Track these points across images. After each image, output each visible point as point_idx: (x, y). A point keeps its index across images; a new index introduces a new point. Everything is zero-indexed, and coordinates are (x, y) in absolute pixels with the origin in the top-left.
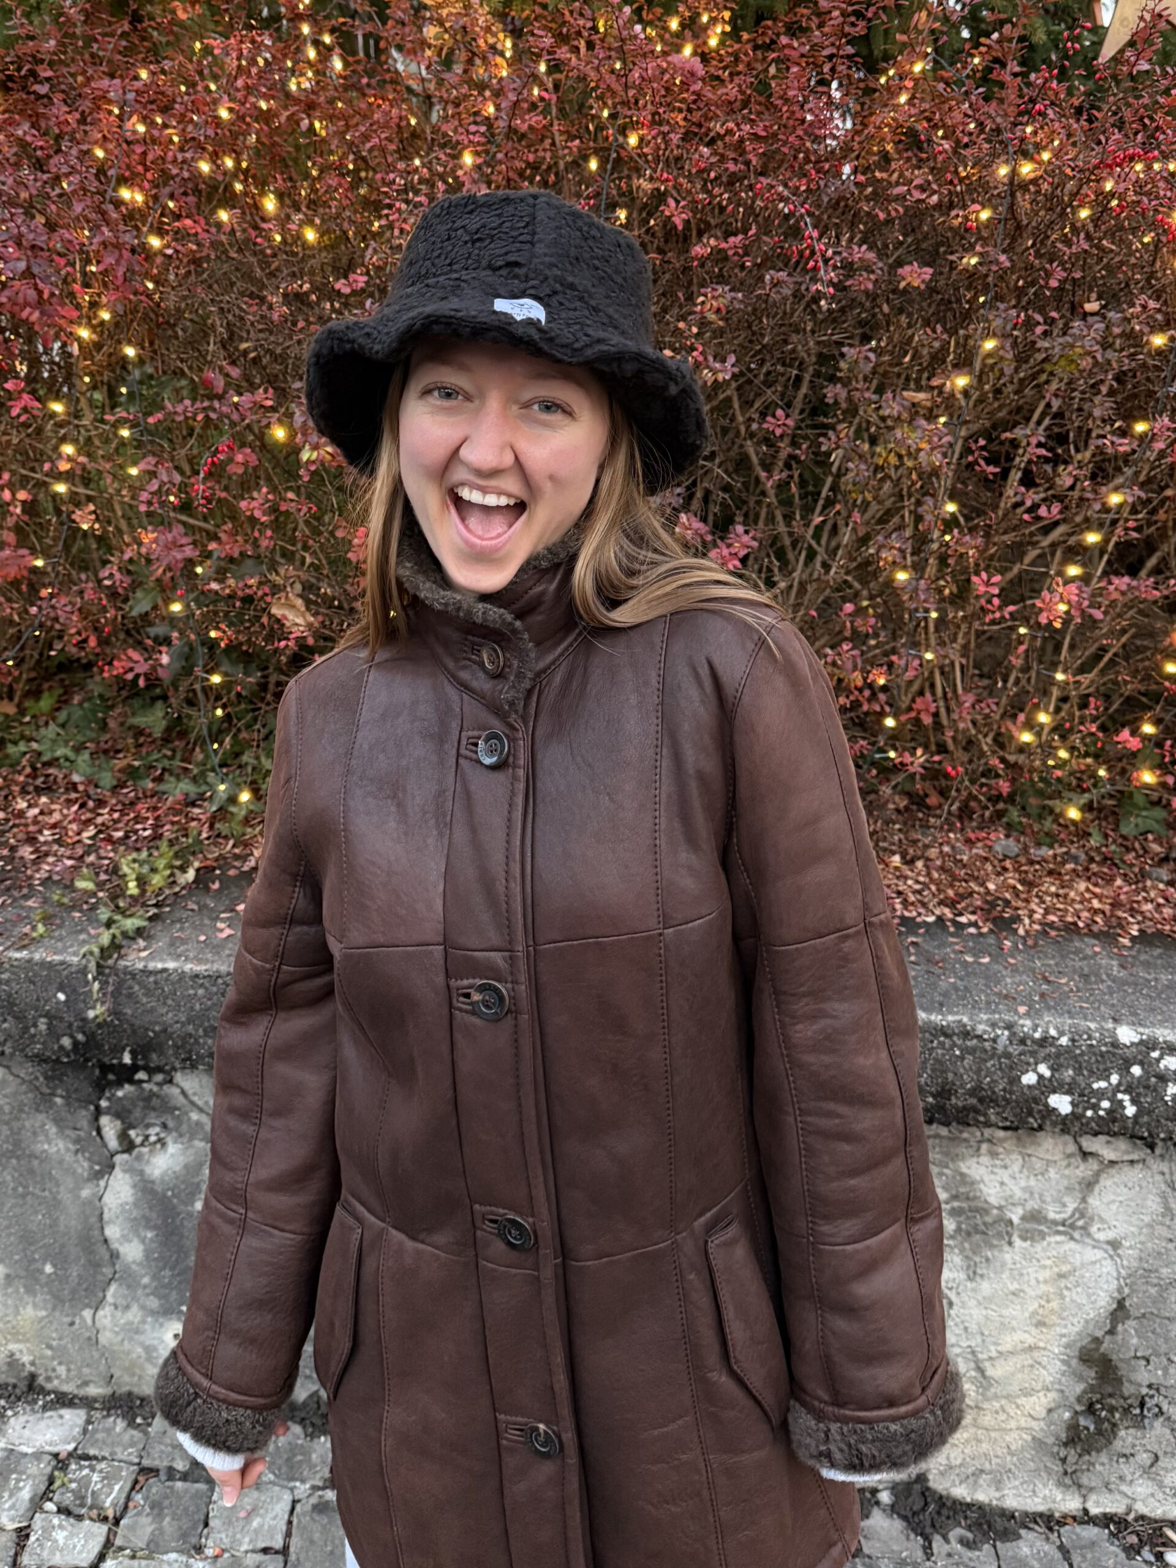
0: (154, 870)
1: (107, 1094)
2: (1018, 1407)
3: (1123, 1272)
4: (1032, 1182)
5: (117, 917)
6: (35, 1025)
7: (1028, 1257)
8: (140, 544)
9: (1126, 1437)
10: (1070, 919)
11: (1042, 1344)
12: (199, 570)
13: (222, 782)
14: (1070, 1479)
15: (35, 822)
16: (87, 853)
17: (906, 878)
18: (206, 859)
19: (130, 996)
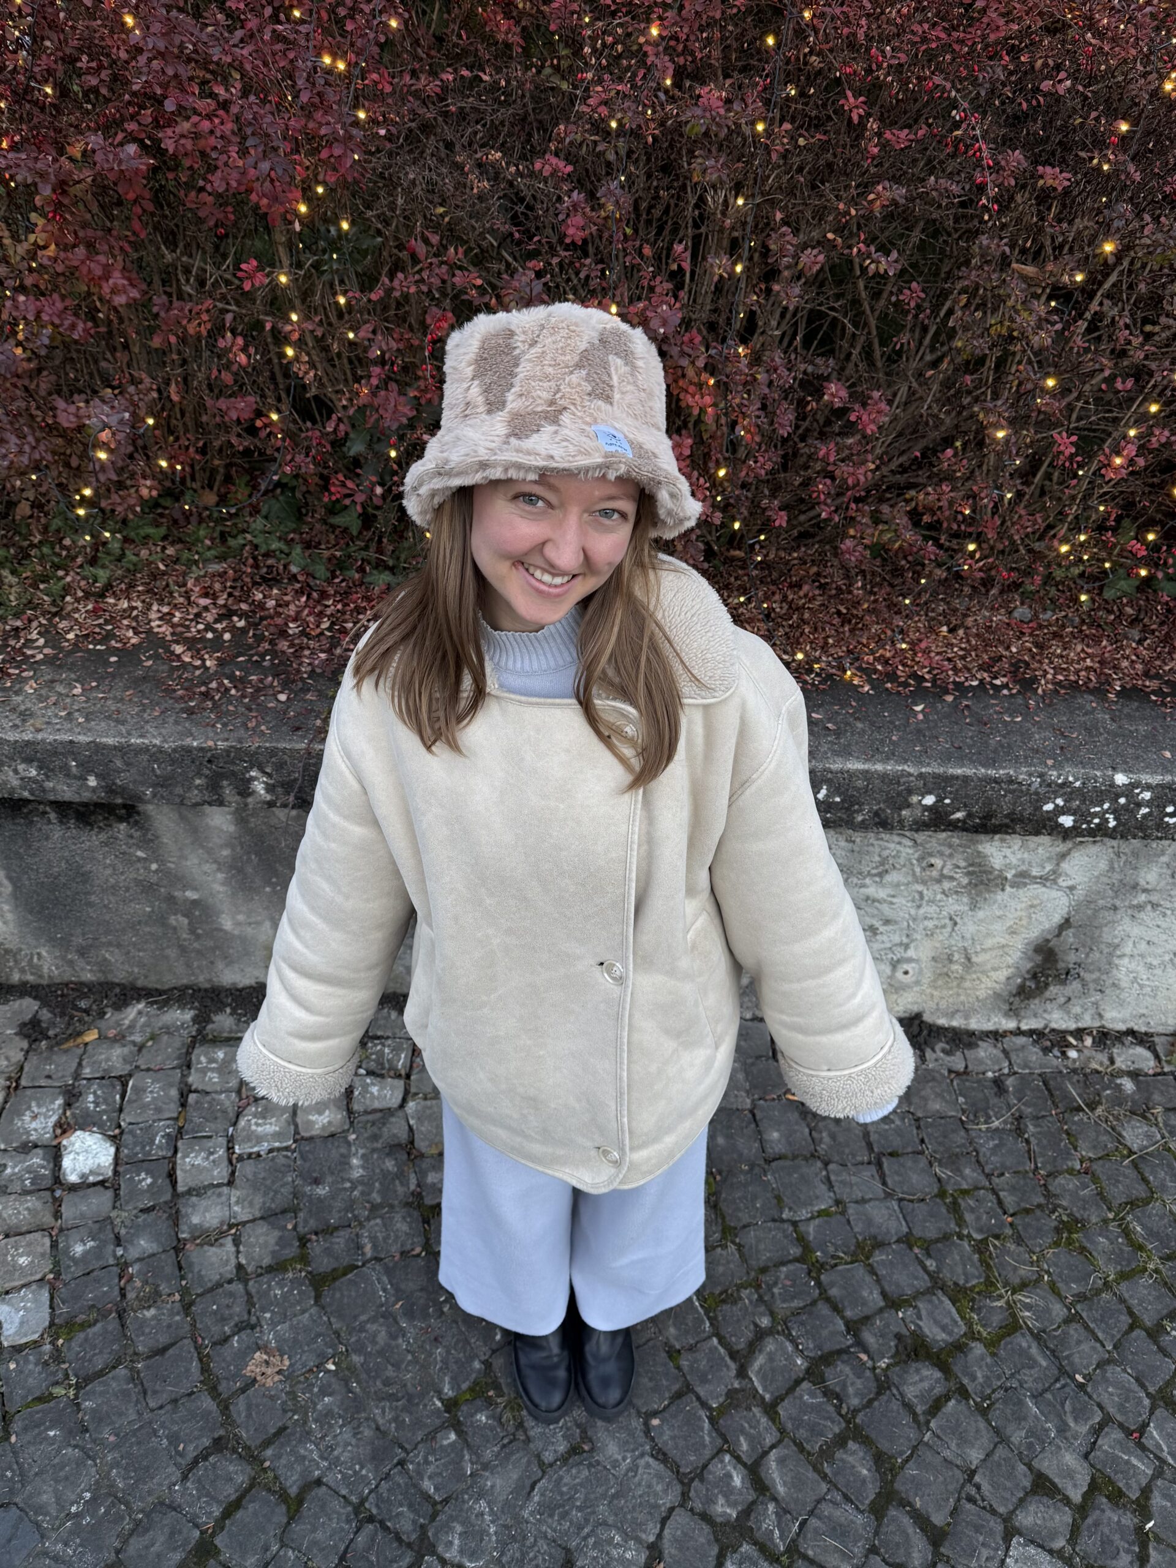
2: (988, 977)
3: (1073, 903)
4: (1026, 855)
7: (1013, 896)
8: (358, 398)
9: (1053, 990)
11: (1011, 944)
14: (1013, 1012)
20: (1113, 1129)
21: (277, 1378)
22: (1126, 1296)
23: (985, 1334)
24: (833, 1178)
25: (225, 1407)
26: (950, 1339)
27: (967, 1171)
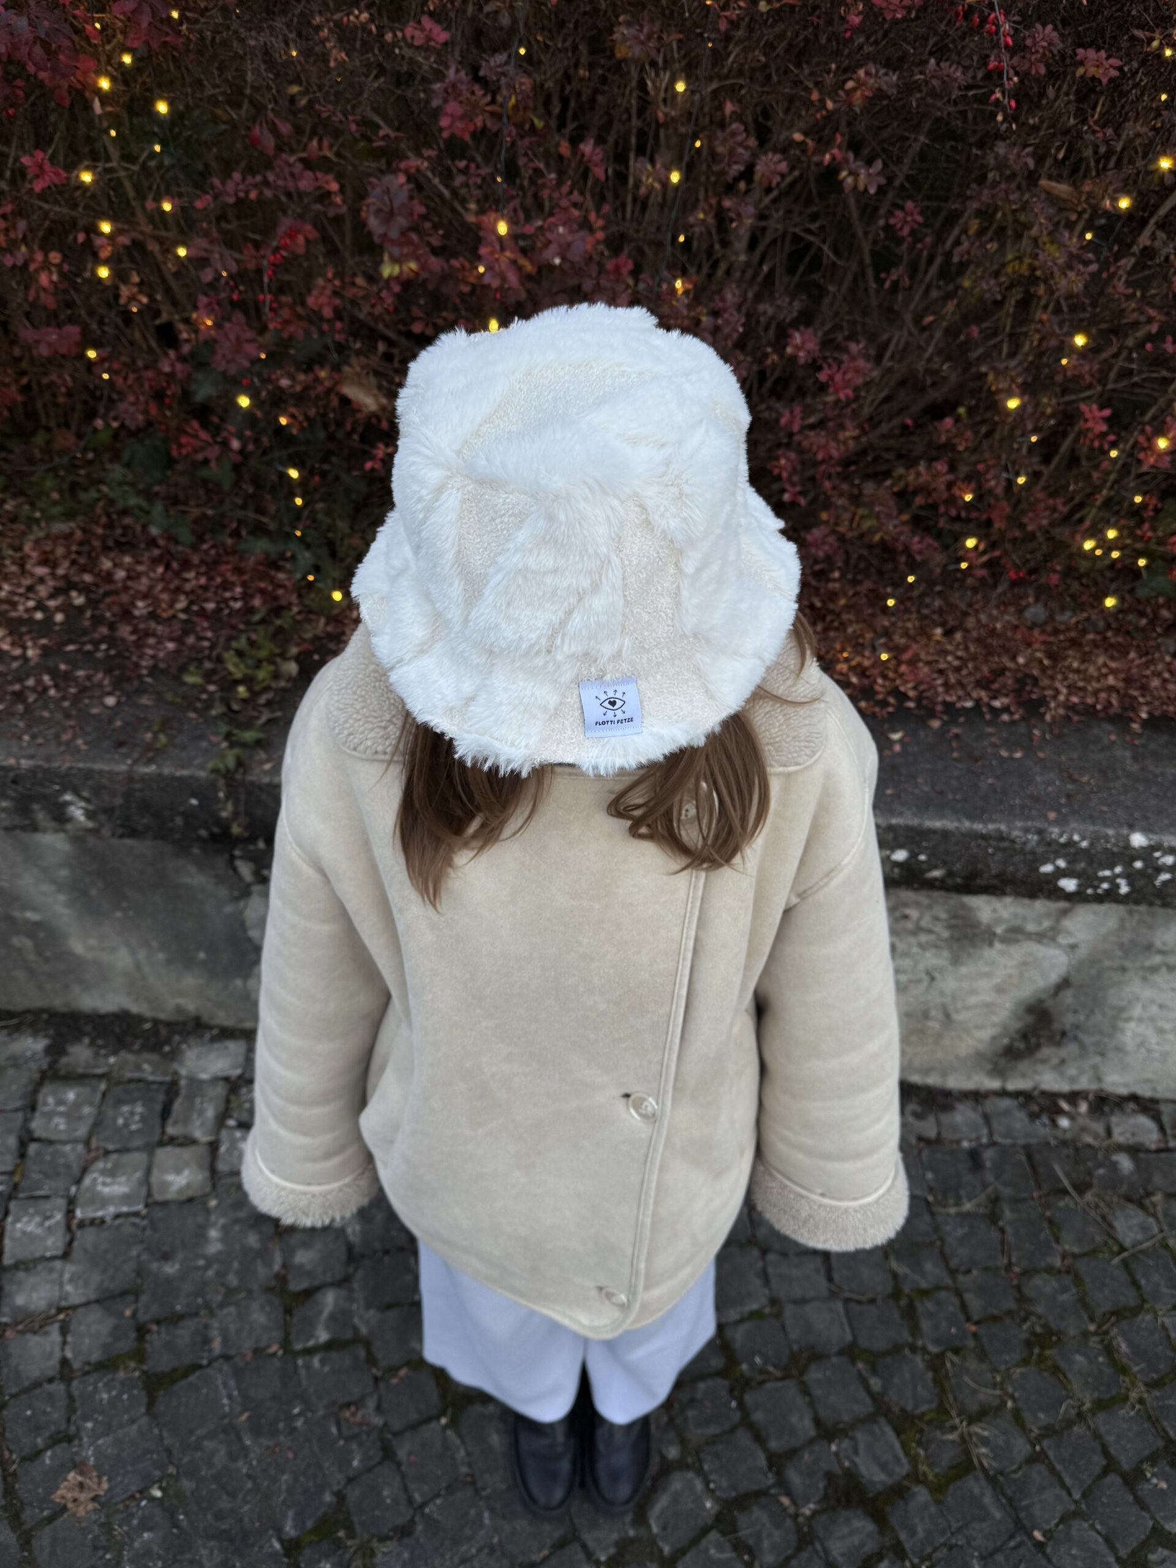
1: (240, 847)
3: (1074, 962)
5: (236, 731)
6: (172, 821)
7: (1002, 952)
8: (197, 331)
9: (1046, 1051)
11: (998, 1002)
20: (1104, 1218)
21: (90, 1506)
22: (1103, 1430)
23: (930, 1477)
24: (770, 1270)
25: (26, 1541)
26: (890, 1481)
27: (929, 1266)
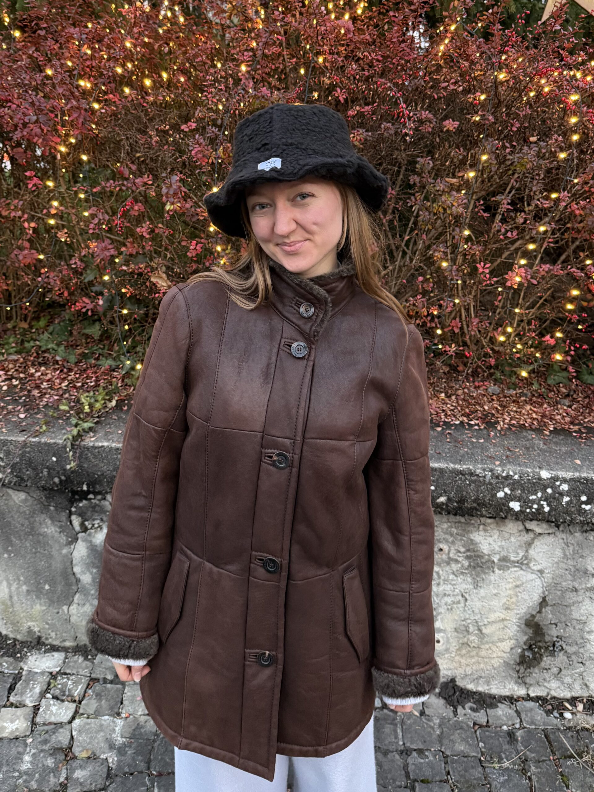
0: (96, 401)
1: (75, 505)
2: (497, 647)
3: (545, 585)
4: (503, 543)
5: (80, 422)
6: (42, 472)
7: (501, 578)
8: (89, 248)
9: (547, 661)
10: (522, 422)
11: (508, 618)
12: (117, 260)
13: (128, 360)
14: (521, 680)
15: (39, 378)
16: (65, 393)
17: (447, 404)
18: (121, 396)
19: (86, 458)
